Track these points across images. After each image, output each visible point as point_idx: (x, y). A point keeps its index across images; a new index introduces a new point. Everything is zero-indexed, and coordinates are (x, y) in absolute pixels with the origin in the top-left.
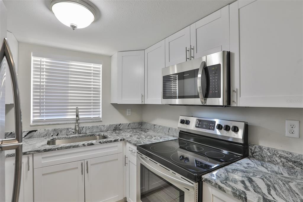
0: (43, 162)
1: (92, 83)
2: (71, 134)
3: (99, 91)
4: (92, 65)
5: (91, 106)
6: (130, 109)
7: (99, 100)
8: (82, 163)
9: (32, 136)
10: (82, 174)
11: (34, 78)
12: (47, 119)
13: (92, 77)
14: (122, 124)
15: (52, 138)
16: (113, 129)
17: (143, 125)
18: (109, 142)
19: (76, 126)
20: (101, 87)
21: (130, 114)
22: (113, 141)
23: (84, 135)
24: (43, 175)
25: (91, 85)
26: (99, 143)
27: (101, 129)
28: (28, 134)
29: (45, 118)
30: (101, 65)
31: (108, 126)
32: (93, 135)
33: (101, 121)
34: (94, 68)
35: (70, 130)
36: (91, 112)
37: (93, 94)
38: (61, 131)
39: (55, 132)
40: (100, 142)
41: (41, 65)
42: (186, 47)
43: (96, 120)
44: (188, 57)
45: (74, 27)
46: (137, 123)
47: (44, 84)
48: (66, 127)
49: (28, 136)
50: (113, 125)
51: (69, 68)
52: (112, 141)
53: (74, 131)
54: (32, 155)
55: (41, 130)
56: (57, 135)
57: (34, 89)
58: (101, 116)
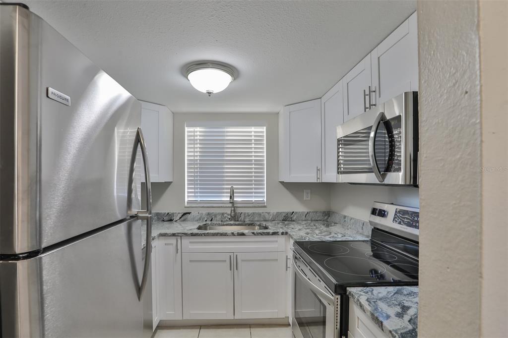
0: (190, 247)
1: (253, 154)
2: (227, 221)
3: (263, 165)
4: (253, 129)
5: (252, 185)
6: (309, 191)
7: (263, 177)
8: (230, 256)
9: (186, 219)
10: (231, 270)
11: (189, 152)
12: (201, 200)
13: (253, 146)
14: (296, 212)
15: (205, 223)
16: (281, 219)
17: (331, 215)
18: (266, 235)
19: (231, 211)
20: (265, 159)
21: (309, 199)
22: (271, 233)
23: (240, 223)
24: (191, 261)
25: (251, 156)
26: (251, 234)
27: (265, 217)
28: (182, 216)
29: (199, 199)
30: (265, 127)
31: (275, 214)
32: (252, 224)
33: (265, 207)
34: (255, 132)
35: (225, 215)
36: (252, 193)
37: (255, 168)
38: (215, 216)
39: (209, 216)
40: (253, 233)
41: (194, 136)
42: (364, 90)
43: (258, 205)
44: (367, 106)
45: (209, 93)
46: (320, 212)
47: (198, 158)
48: (221, 212)
49: (182, 218)
50: (281, 213)
51: (223, 136)
52: (269, 233)
53: (229, 217)
54: (180, 237)
55: (194, 213)
56: (211, 220)
57: (188, 164)
58: (265, 200)
